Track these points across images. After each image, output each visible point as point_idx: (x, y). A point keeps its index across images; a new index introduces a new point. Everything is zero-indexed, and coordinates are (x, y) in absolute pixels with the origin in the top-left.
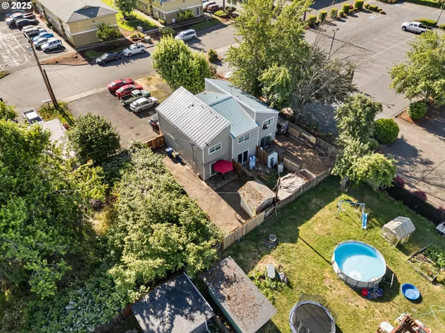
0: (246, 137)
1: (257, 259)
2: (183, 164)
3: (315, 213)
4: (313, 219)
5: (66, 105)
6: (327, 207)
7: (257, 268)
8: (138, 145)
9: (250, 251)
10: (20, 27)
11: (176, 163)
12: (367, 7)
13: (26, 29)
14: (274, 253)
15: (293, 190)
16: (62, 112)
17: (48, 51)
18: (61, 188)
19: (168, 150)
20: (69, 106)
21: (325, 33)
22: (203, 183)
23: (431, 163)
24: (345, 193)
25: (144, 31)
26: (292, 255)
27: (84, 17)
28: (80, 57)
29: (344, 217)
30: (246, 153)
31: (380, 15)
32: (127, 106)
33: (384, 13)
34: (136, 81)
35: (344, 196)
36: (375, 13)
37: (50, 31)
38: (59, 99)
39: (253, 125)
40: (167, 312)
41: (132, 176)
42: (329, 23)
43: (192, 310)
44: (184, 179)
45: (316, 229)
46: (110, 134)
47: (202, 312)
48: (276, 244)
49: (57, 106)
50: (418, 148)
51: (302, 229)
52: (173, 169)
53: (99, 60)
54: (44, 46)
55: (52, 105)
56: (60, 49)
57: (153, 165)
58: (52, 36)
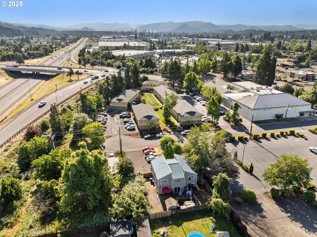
0: (178, 180)
1: (160, 227)
2: (154, 186)
3: (194, 220)
4: (192, 222)
5: (124, 153)
6: (201, 219)
7: (158, 230)
8: (140, 174)
9: (160, 224)
10: (124, 118)
11: (152, 184)
12: (297, 134)
13: (125, 119)
14: (168, 227)
15: (188, 207)
16: (122, 155)
17: (129, 130)
18: (106, 179)
19: (150, 179)
20: (126, 154)
21: (260, 144)
22: (158, 195)
23: (266, 217)
24: (213, 217)
25: (170, 127)
26: (175, 231)
27: (146, 119)
28: (139, 134)
29: (206, 226)
30: (179, 188)
31: (303, 140)
32: (146, 158)
33: (307, 139)
34: (155, 149)
35: (212, 218)
36: (301, 138)
37: (134, 122)
38: (123, 150)
39: (183, 176)
40: (119, 227)
41: (132, 184)
42: (267, 139)
43: (127, 229)
44: (152, 191)
45: (190, 225)
46: (131, 167)
47: (129, 231)
48: (171, 225)
49: (121, 152)
50: (264, 210)
51: (185, 224)
52: (149, 187)
53: (146, 137)
54: (128, 128)
55: (120, 152)
56: (134, 129)
57: (141, 182)
58: (133, 124)
